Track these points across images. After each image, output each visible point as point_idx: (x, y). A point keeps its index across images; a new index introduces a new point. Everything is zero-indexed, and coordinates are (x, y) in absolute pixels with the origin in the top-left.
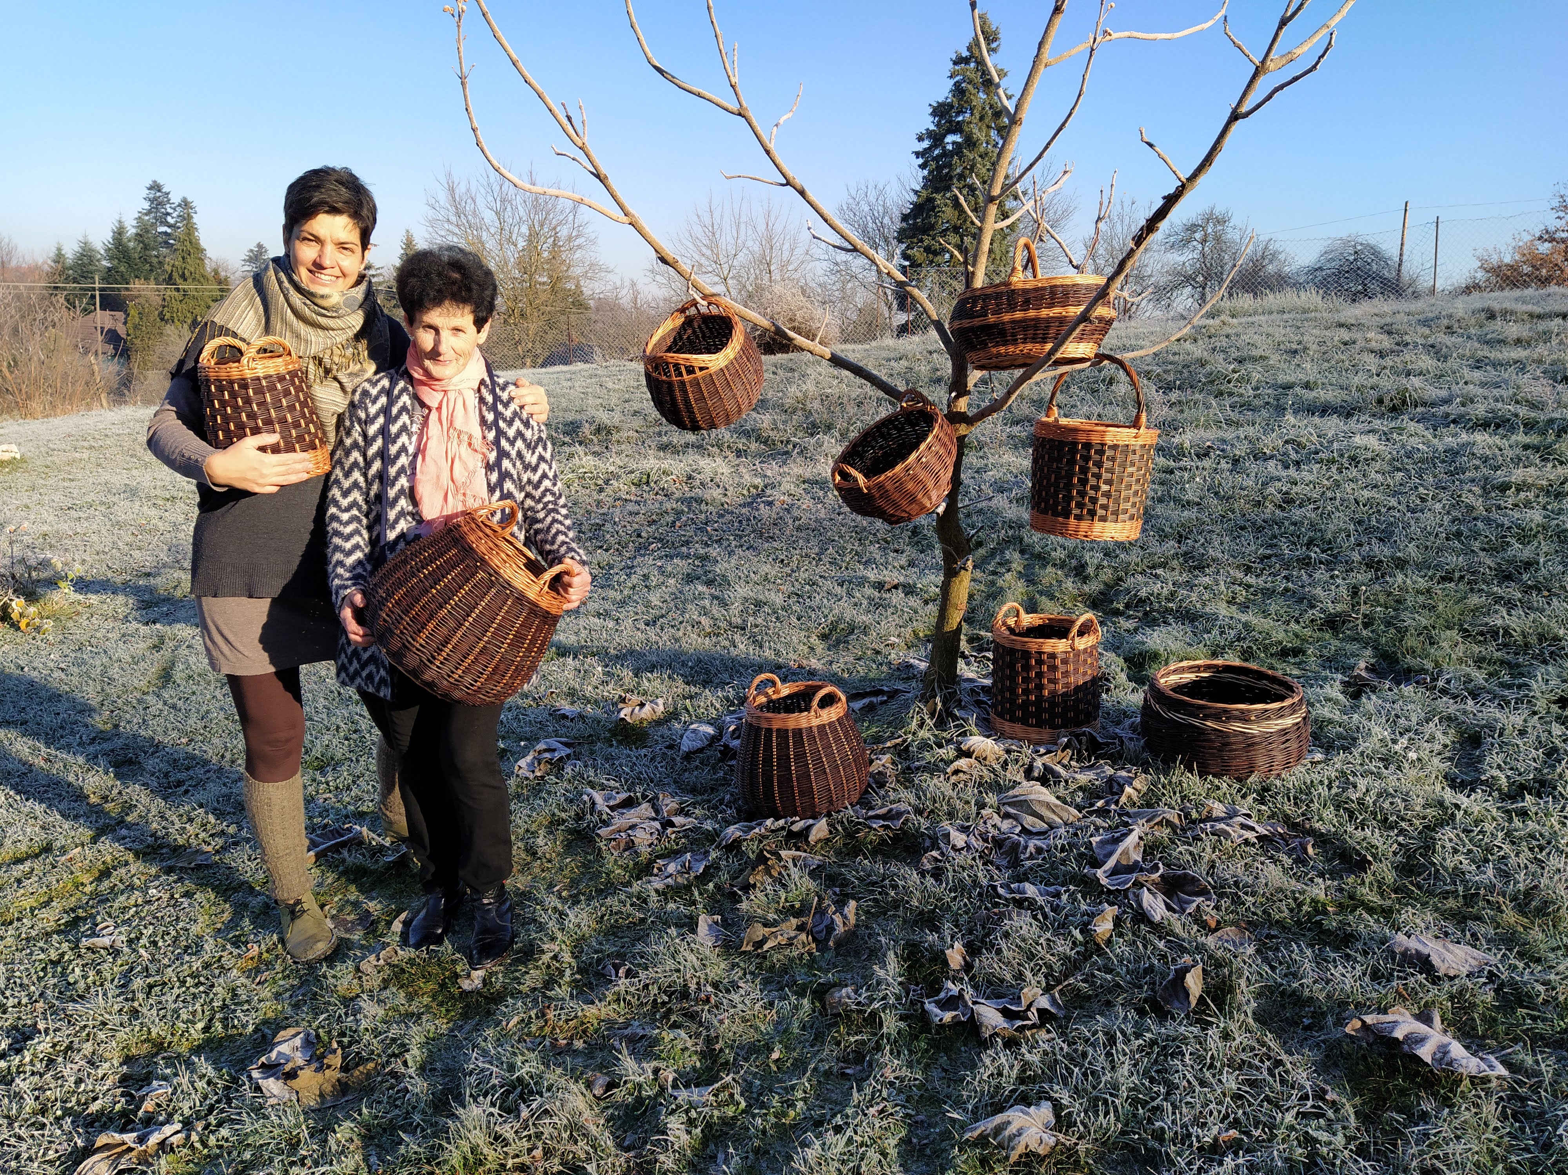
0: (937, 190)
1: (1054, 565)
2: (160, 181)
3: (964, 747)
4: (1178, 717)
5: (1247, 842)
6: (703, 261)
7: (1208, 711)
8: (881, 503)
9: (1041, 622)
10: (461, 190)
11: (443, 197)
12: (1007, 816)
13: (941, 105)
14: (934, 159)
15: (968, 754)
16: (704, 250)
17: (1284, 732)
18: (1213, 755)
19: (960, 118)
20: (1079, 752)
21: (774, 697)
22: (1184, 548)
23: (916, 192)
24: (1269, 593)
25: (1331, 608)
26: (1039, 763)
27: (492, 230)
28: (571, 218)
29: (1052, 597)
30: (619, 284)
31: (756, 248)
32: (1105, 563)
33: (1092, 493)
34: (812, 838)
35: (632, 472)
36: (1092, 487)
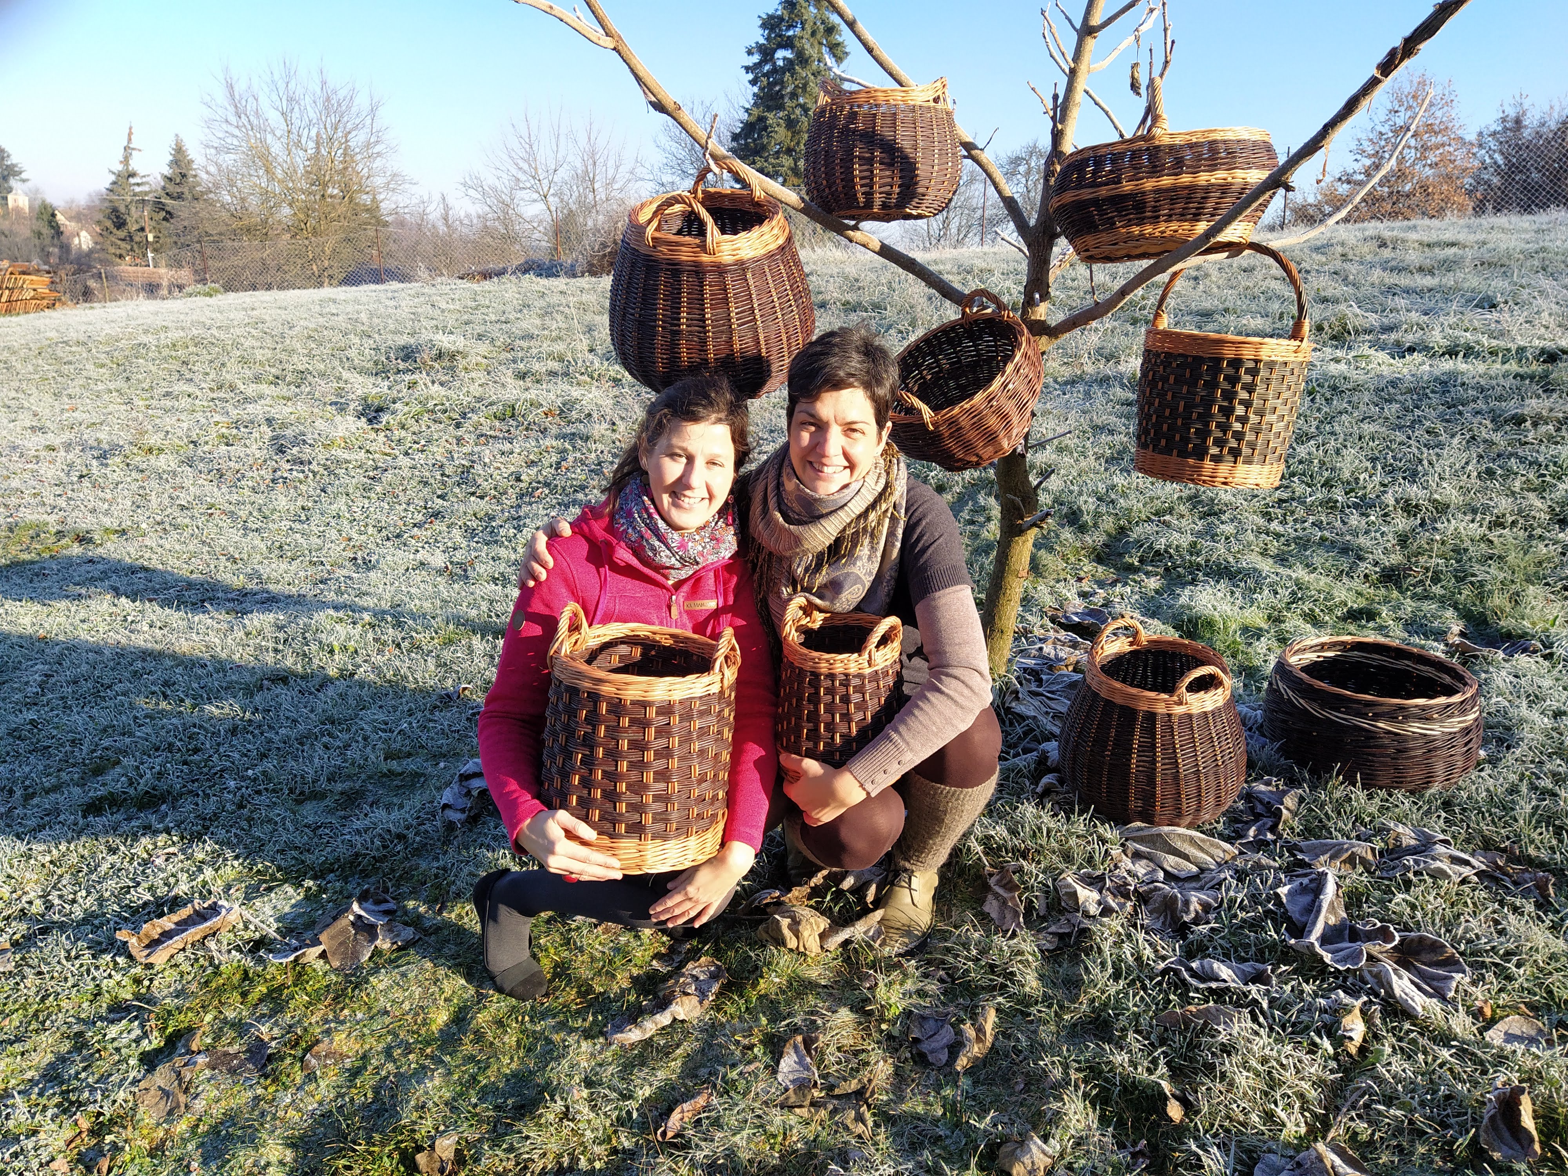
0: (769, 109)
5: (1466, 883)
6: (523, 177)
7: (1378, 710)
8: (950, 444)
12: (1138, 856)
13: (771, 17)
14: (764, 75)
16: (522, 164)
17: (1466, 731)
18: (1385, 764)
19: (791, 33)
23: (747, 110)
24: (1304, 543)
25: (1384, 560)
27: (278, 133)
28: (368, 121)
30: (426, 198)
31: (579, 164)
33: (1237, 426)
35: (491, 404)
36: (1239, 419)
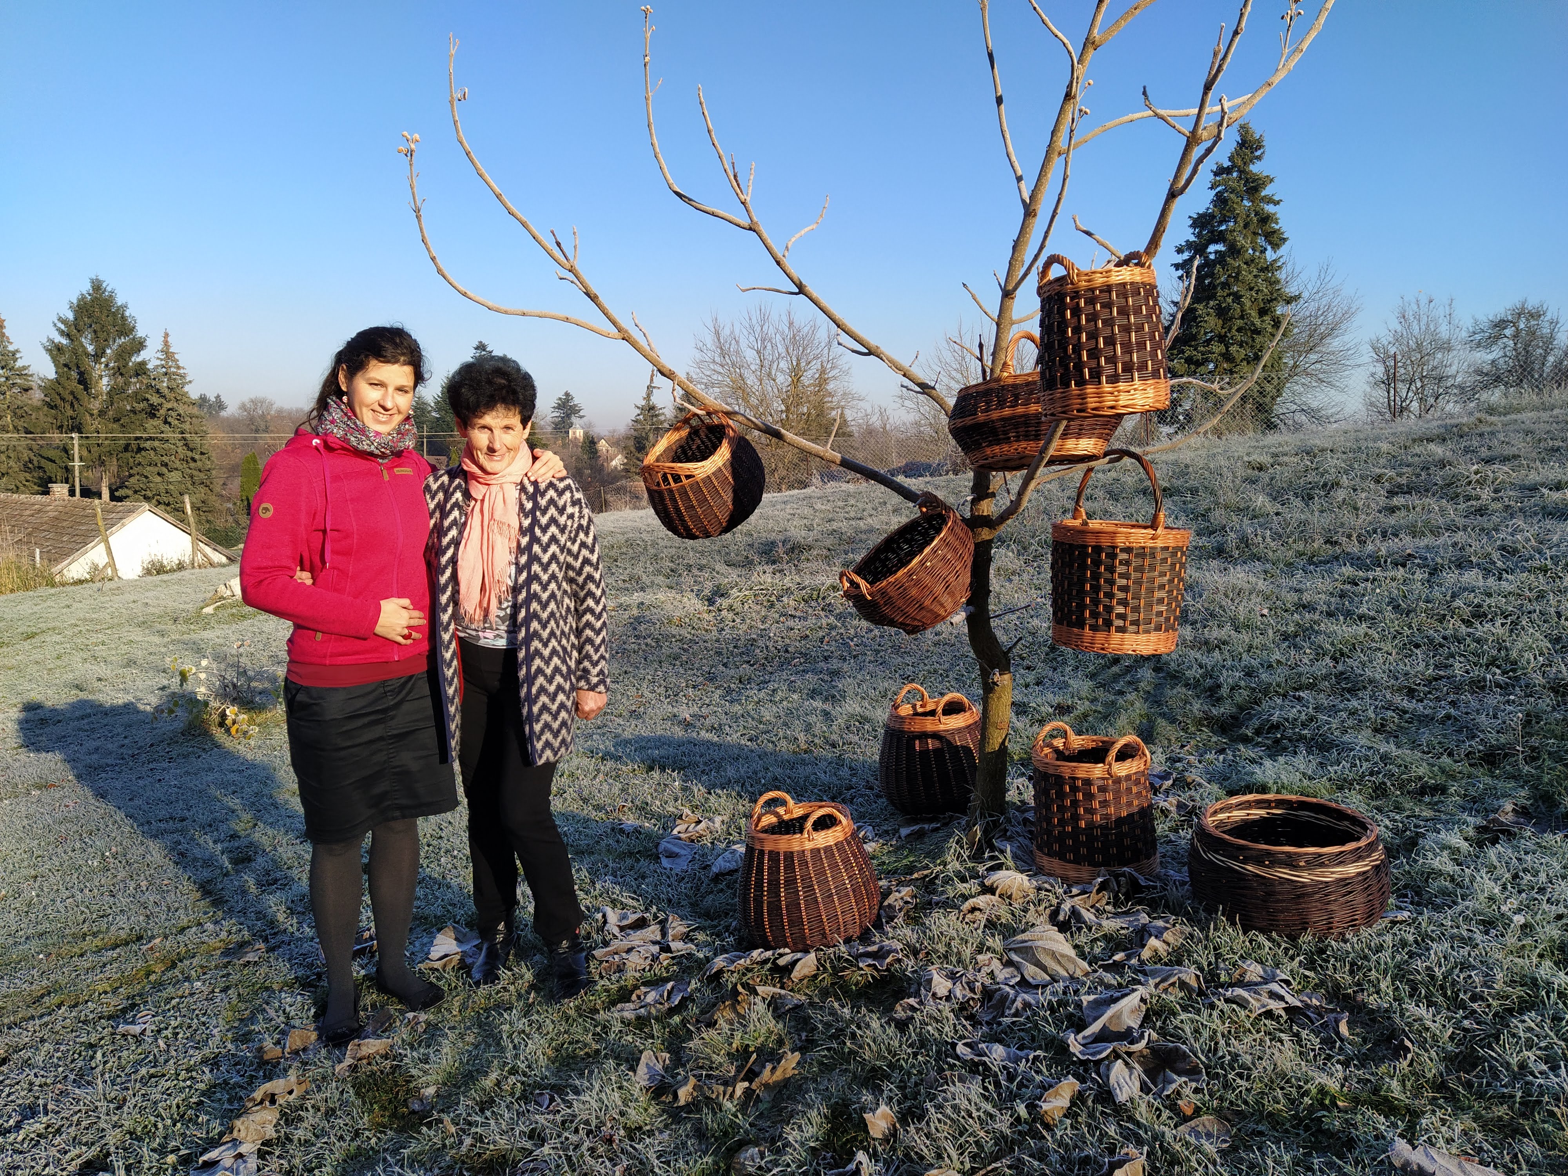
0: (1199, 301)
1: (1187, 685)
2: (485, 342)
3: (987, 882)
4: (1217, 859)
5: (1269, 1014)
8: (887, 610)
9: (1094, 744)
10: (725, 333)
11: (710, 341)
12: (1009, 963)
13: (1201, 216)
14: (1194, 270)
15: (990, 890)
17: (1343, 882)
18: (1256, 906)
19: (1223, 228)
20: (1116, 897)
21: (786, 817)
22: (1340, 667)
24: (1425, 720)
25: (1493, 738)
26: (1066, 907)
27: (753, 367)
28: (826, 351)
29: (1173, 721)
32: (1242, 683)
33: (1106, 601)
34: (796, 974)
35: (804, 588)
36: (1107, 595)
